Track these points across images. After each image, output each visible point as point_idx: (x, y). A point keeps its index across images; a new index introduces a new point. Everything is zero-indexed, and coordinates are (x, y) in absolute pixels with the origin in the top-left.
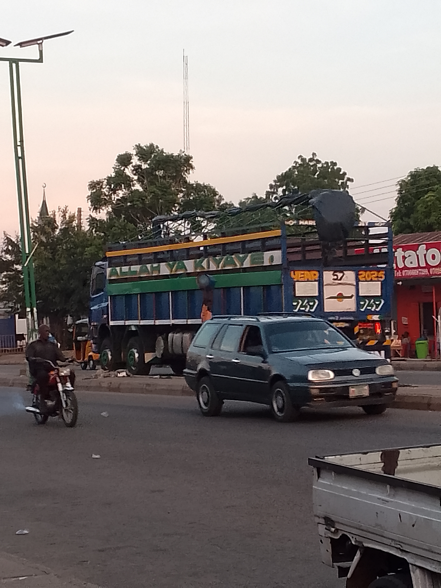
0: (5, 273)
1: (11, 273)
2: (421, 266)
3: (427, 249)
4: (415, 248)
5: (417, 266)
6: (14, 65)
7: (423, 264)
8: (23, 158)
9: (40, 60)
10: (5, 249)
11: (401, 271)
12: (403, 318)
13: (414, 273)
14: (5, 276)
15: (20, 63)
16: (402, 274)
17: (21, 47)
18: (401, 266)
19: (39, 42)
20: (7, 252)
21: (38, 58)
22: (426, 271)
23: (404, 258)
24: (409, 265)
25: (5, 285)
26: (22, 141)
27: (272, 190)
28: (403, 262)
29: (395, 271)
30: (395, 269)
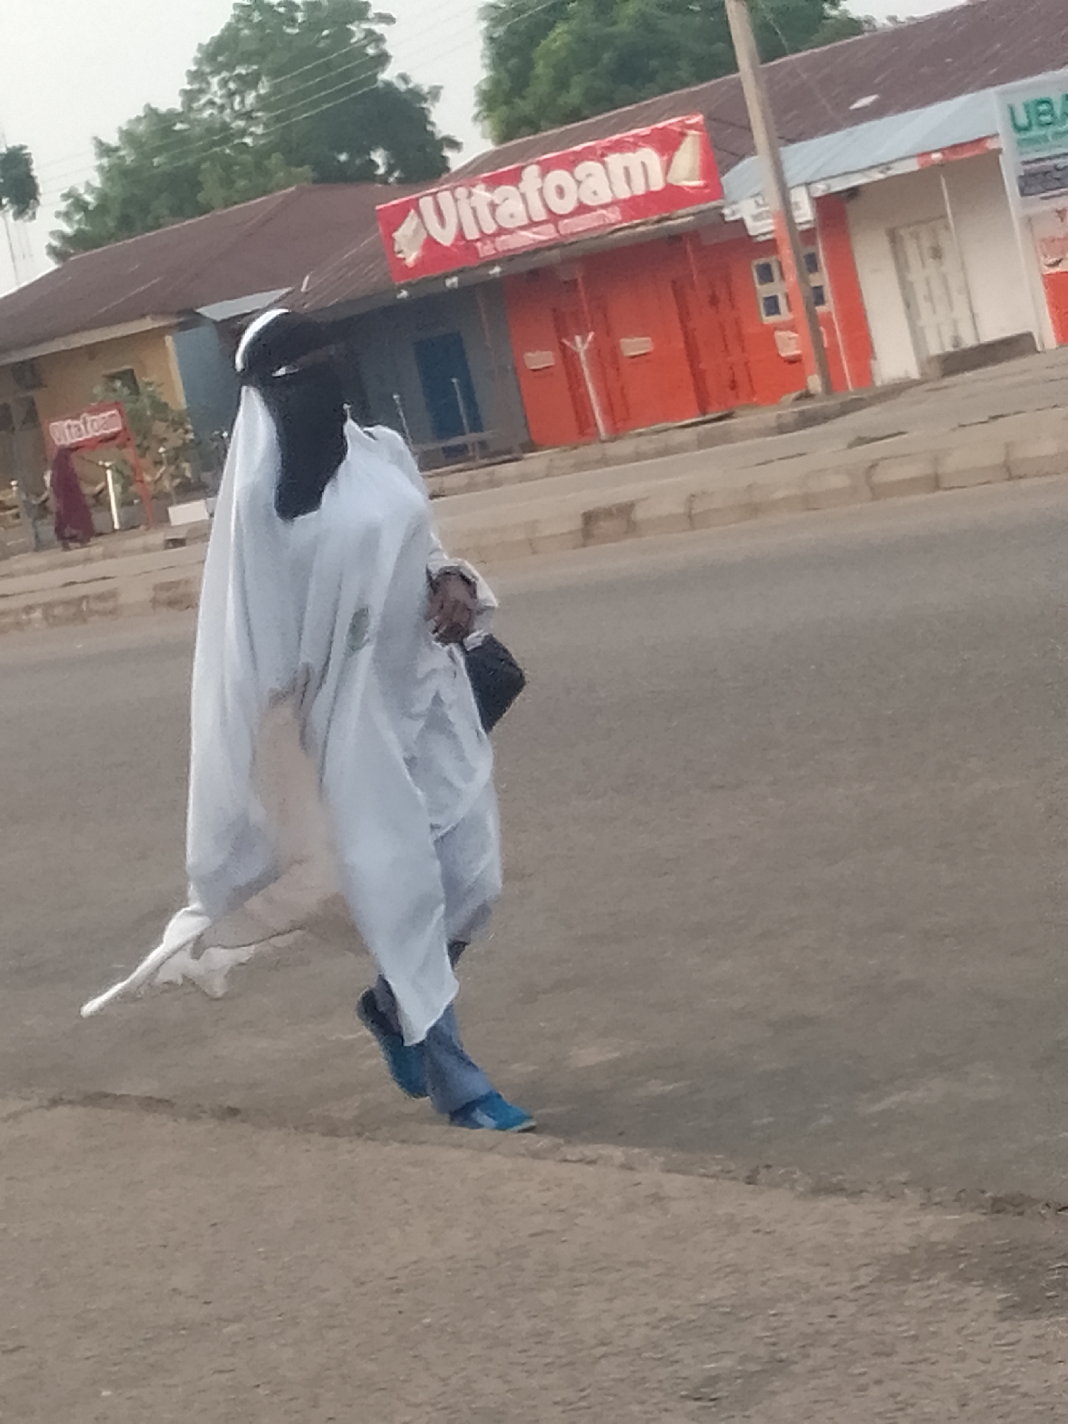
2: (536, 217)
3: (543, 176)
4: (514, 178)
5: (526, 222)
7: (540, 215)
11: (493, 241)
16: (496, 247)
18: (489, 227)
22: (548, 232)
23: (493, 207)
24: (507, 224)
27: (196, 86)
28: (494, 218)
29: (479, 245)
30: (478, 240)
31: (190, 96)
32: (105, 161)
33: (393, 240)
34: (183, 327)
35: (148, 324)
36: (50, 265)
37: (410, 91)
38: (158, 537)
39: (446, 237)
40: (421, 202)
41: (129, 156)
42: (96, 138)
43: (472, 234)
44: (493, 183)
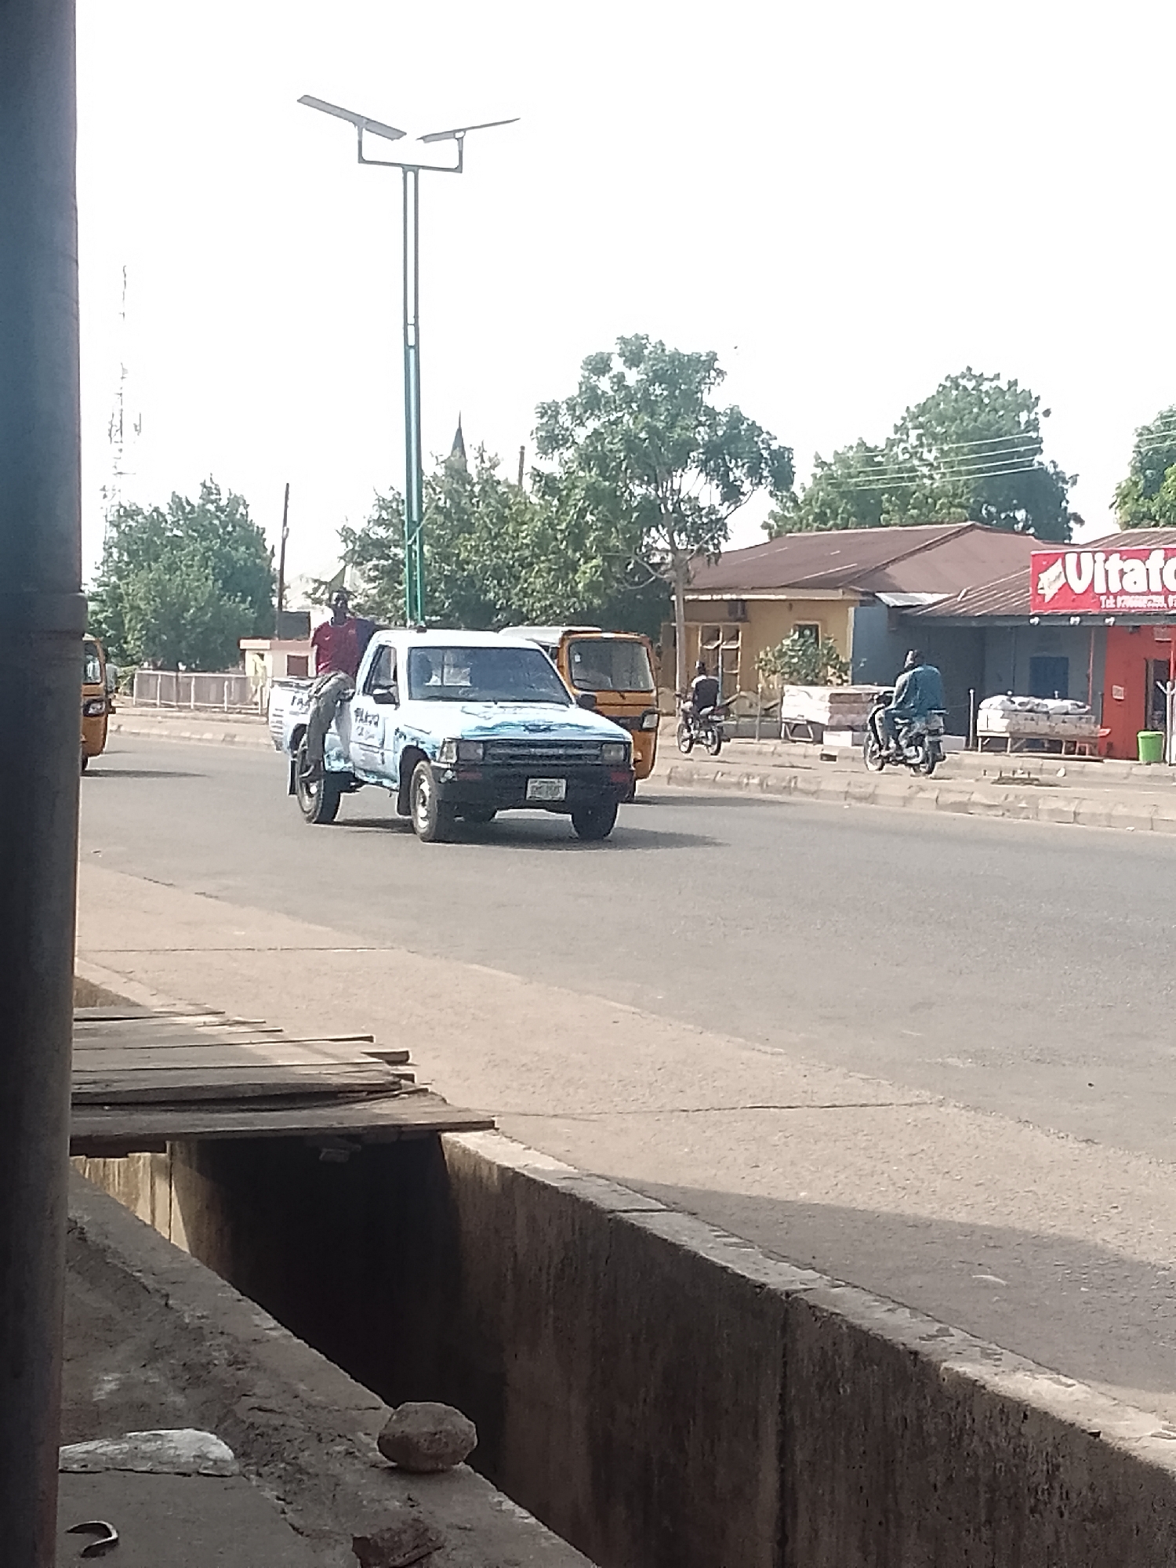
0: (375, 562)
1: (386, 563)
2: (1153, 589)
3: (1166, 559)
4: (1144, 556)
5: (1145, 589)
6: (411, 175)
7: (1156, 586)
8: (416, 347)
9: (459, 169)
10: (376, 518)
11: (1115, 598)
12: (1114, 687)
13: (1141, 603)
14: (376, 568)
15: (421, 171)
16: (1115, 603)
17: (426, 142)
18: (1115, 587)
19: (458, 135)
20: (380, 522)
21: (455, 164)
22: (1159, 601)
23: (1122, 573)
24: (1129, 587)
25: (373, 585)
26: (416, 317)
27: (898, 436)
28: (1121, 581)
29: (1103, 598)
30: (1102, 594)
31: (891, 443)
32: (819, 472)
33: (1039, 579)
34: (862, 603)
35: (838, 595)
36: (763, 537)
37: (1057, 473)
38: (816, 750)
39: (1079, 586)
40: (1067, 556)
41: (838, 471)
42: (817, 453)
43: (1100, 588)
44: (1125, 556)
